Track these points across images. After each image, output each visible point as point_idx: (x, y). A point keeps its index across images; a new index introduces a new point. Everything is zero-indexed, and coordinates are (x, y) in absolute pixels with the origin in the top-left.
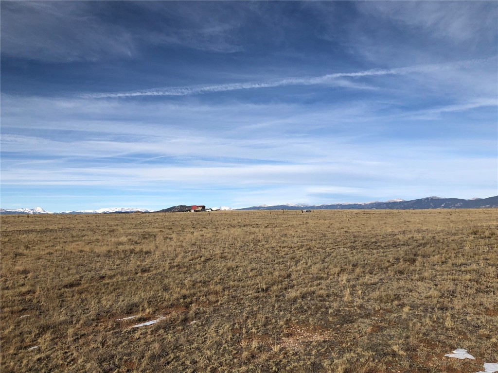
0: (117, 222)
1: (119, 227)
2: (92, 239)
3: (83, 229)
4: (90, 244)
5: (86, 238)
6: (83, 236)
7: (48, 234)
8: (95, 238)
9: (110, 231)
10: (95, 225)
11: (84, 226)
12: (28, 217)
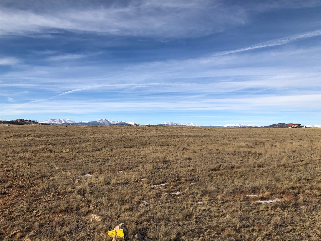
0: (237, 133)
1: (238, 136)
2: (223, 142)
3: (217, 136)
4: (222, 146)
5: (219, 141)
6: (217, 141)
7: (198, 138)
8: (225, 142)
9: (233, 139)
10: (224, 134)
11: (217, 134)
12: (187, 128)
